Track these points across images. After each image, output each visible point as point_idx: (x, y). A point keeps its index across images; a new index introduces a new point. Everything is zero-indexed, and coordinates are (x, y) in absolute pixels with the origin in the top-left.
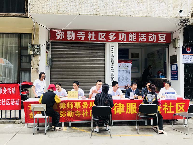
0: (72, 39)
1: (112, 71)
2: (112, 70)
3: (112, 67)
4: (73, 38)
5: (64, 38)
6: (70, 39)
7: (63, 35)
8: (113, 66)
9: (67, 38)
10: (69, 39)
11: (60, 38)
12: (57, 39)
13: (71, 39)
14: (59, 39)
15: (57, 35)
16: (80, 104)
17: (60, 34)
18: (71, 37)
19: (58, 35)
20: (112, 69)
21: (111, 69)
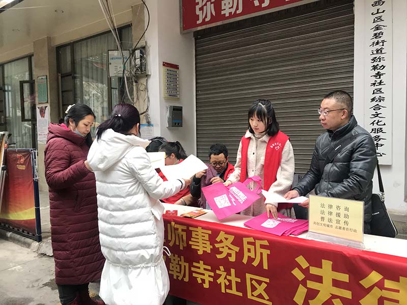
0: (235, 12)
1: (377, 107)
2: (374, 103)
3: (374, 88)
4: (237, 8)
5: (214, 14)
6: (230, 13)
7: (213, 5)
8: (380, 83)
9: (223, 13)
10: (227, 15)
11: (206, 17)
12: (198, 22)
13: (233, 11)
14: (204, 20)
15: (198, 12)
16: (207, 237)
17: (206, 4)
18: (232, 7)
19: (202, 9)
20: (377, 96)
21: (373, 100)
